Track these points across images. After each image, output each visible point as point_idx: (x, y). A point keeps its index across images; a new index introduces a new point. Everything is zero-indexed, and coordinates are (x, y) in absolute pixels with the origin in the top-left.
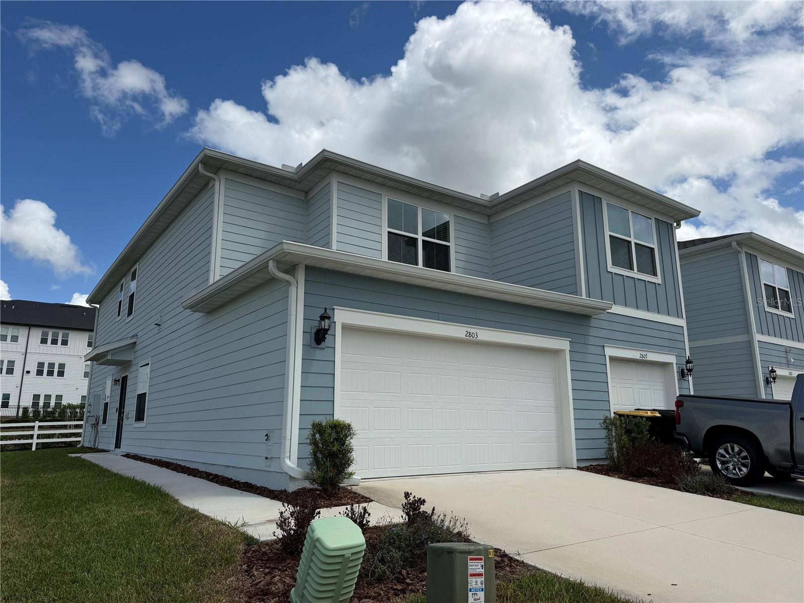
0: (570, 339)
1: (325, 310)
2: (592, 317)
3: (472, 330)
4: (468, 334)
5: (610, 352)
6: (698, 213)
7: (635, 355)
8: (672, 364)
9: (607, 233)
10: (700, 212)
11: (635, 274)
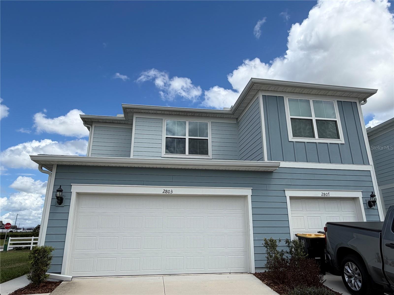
0: (252, 188)
1: (60, 187)
2: (274, 172)
3: (168, 189)
4: (165, 191)
5: (289, 193)
6: (375, 91)
7: (319, 194)
8: (358, 198)
9: (289, 117)
10: (377, 90)
11: (317, 139)
